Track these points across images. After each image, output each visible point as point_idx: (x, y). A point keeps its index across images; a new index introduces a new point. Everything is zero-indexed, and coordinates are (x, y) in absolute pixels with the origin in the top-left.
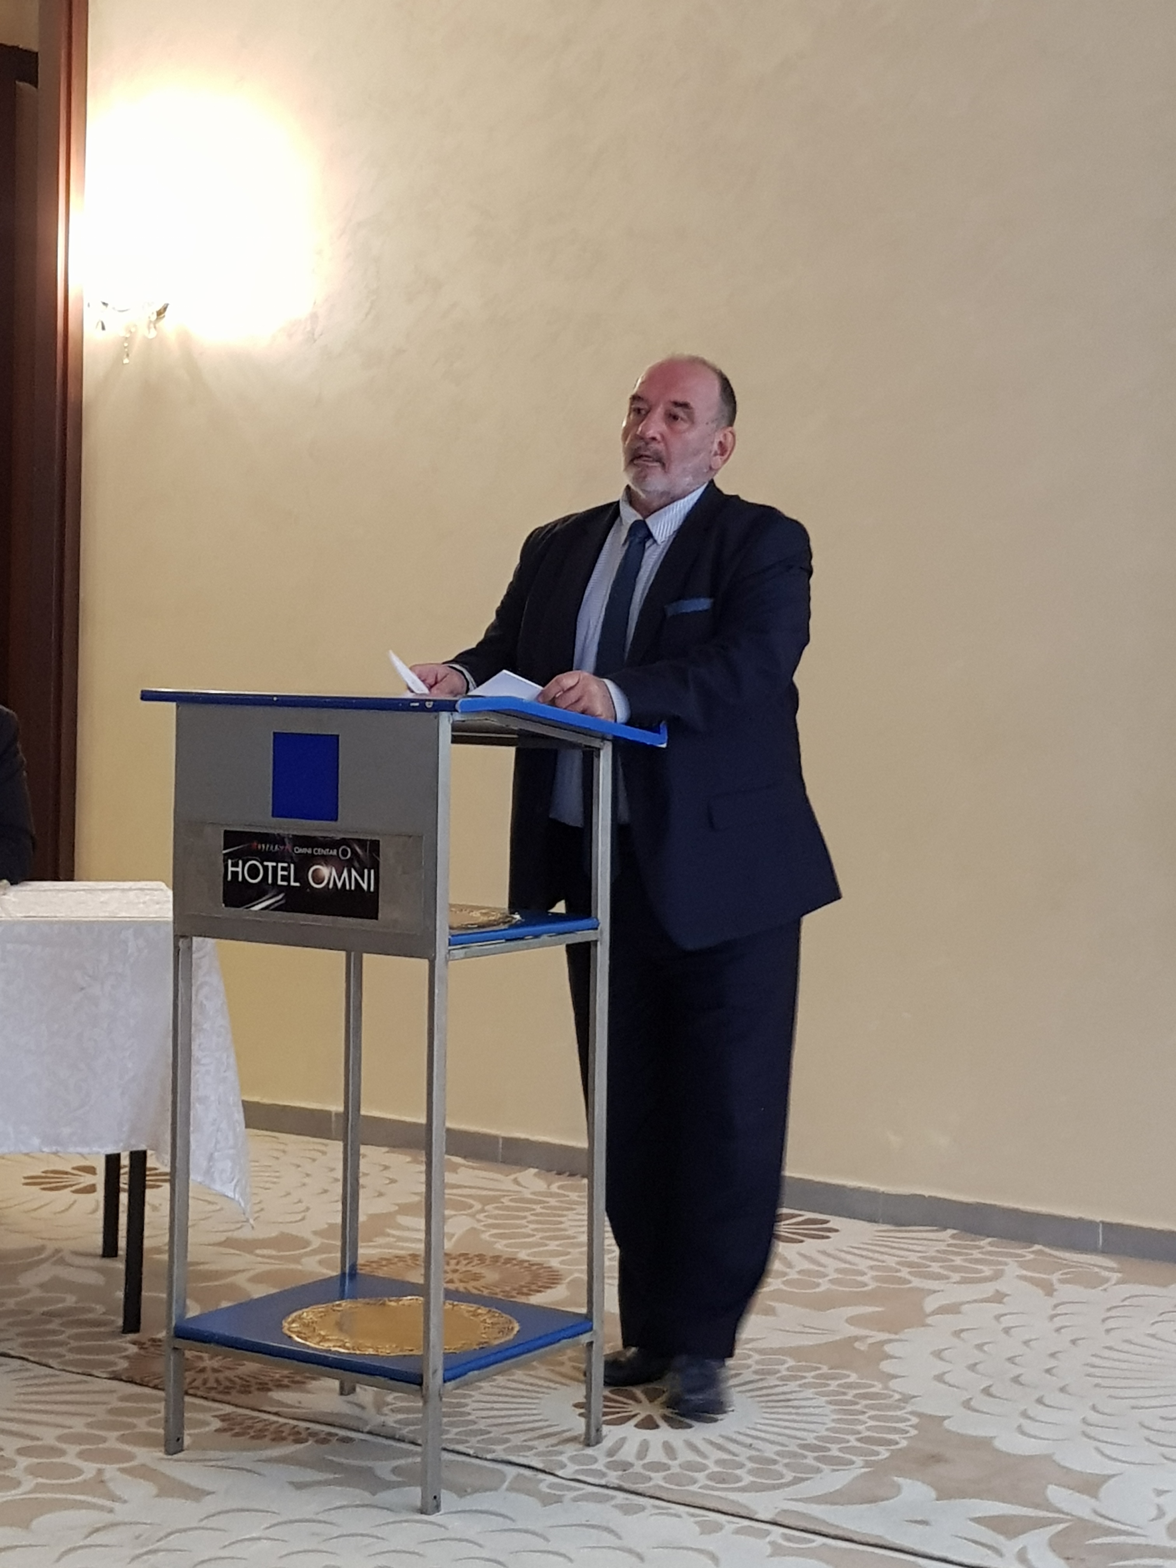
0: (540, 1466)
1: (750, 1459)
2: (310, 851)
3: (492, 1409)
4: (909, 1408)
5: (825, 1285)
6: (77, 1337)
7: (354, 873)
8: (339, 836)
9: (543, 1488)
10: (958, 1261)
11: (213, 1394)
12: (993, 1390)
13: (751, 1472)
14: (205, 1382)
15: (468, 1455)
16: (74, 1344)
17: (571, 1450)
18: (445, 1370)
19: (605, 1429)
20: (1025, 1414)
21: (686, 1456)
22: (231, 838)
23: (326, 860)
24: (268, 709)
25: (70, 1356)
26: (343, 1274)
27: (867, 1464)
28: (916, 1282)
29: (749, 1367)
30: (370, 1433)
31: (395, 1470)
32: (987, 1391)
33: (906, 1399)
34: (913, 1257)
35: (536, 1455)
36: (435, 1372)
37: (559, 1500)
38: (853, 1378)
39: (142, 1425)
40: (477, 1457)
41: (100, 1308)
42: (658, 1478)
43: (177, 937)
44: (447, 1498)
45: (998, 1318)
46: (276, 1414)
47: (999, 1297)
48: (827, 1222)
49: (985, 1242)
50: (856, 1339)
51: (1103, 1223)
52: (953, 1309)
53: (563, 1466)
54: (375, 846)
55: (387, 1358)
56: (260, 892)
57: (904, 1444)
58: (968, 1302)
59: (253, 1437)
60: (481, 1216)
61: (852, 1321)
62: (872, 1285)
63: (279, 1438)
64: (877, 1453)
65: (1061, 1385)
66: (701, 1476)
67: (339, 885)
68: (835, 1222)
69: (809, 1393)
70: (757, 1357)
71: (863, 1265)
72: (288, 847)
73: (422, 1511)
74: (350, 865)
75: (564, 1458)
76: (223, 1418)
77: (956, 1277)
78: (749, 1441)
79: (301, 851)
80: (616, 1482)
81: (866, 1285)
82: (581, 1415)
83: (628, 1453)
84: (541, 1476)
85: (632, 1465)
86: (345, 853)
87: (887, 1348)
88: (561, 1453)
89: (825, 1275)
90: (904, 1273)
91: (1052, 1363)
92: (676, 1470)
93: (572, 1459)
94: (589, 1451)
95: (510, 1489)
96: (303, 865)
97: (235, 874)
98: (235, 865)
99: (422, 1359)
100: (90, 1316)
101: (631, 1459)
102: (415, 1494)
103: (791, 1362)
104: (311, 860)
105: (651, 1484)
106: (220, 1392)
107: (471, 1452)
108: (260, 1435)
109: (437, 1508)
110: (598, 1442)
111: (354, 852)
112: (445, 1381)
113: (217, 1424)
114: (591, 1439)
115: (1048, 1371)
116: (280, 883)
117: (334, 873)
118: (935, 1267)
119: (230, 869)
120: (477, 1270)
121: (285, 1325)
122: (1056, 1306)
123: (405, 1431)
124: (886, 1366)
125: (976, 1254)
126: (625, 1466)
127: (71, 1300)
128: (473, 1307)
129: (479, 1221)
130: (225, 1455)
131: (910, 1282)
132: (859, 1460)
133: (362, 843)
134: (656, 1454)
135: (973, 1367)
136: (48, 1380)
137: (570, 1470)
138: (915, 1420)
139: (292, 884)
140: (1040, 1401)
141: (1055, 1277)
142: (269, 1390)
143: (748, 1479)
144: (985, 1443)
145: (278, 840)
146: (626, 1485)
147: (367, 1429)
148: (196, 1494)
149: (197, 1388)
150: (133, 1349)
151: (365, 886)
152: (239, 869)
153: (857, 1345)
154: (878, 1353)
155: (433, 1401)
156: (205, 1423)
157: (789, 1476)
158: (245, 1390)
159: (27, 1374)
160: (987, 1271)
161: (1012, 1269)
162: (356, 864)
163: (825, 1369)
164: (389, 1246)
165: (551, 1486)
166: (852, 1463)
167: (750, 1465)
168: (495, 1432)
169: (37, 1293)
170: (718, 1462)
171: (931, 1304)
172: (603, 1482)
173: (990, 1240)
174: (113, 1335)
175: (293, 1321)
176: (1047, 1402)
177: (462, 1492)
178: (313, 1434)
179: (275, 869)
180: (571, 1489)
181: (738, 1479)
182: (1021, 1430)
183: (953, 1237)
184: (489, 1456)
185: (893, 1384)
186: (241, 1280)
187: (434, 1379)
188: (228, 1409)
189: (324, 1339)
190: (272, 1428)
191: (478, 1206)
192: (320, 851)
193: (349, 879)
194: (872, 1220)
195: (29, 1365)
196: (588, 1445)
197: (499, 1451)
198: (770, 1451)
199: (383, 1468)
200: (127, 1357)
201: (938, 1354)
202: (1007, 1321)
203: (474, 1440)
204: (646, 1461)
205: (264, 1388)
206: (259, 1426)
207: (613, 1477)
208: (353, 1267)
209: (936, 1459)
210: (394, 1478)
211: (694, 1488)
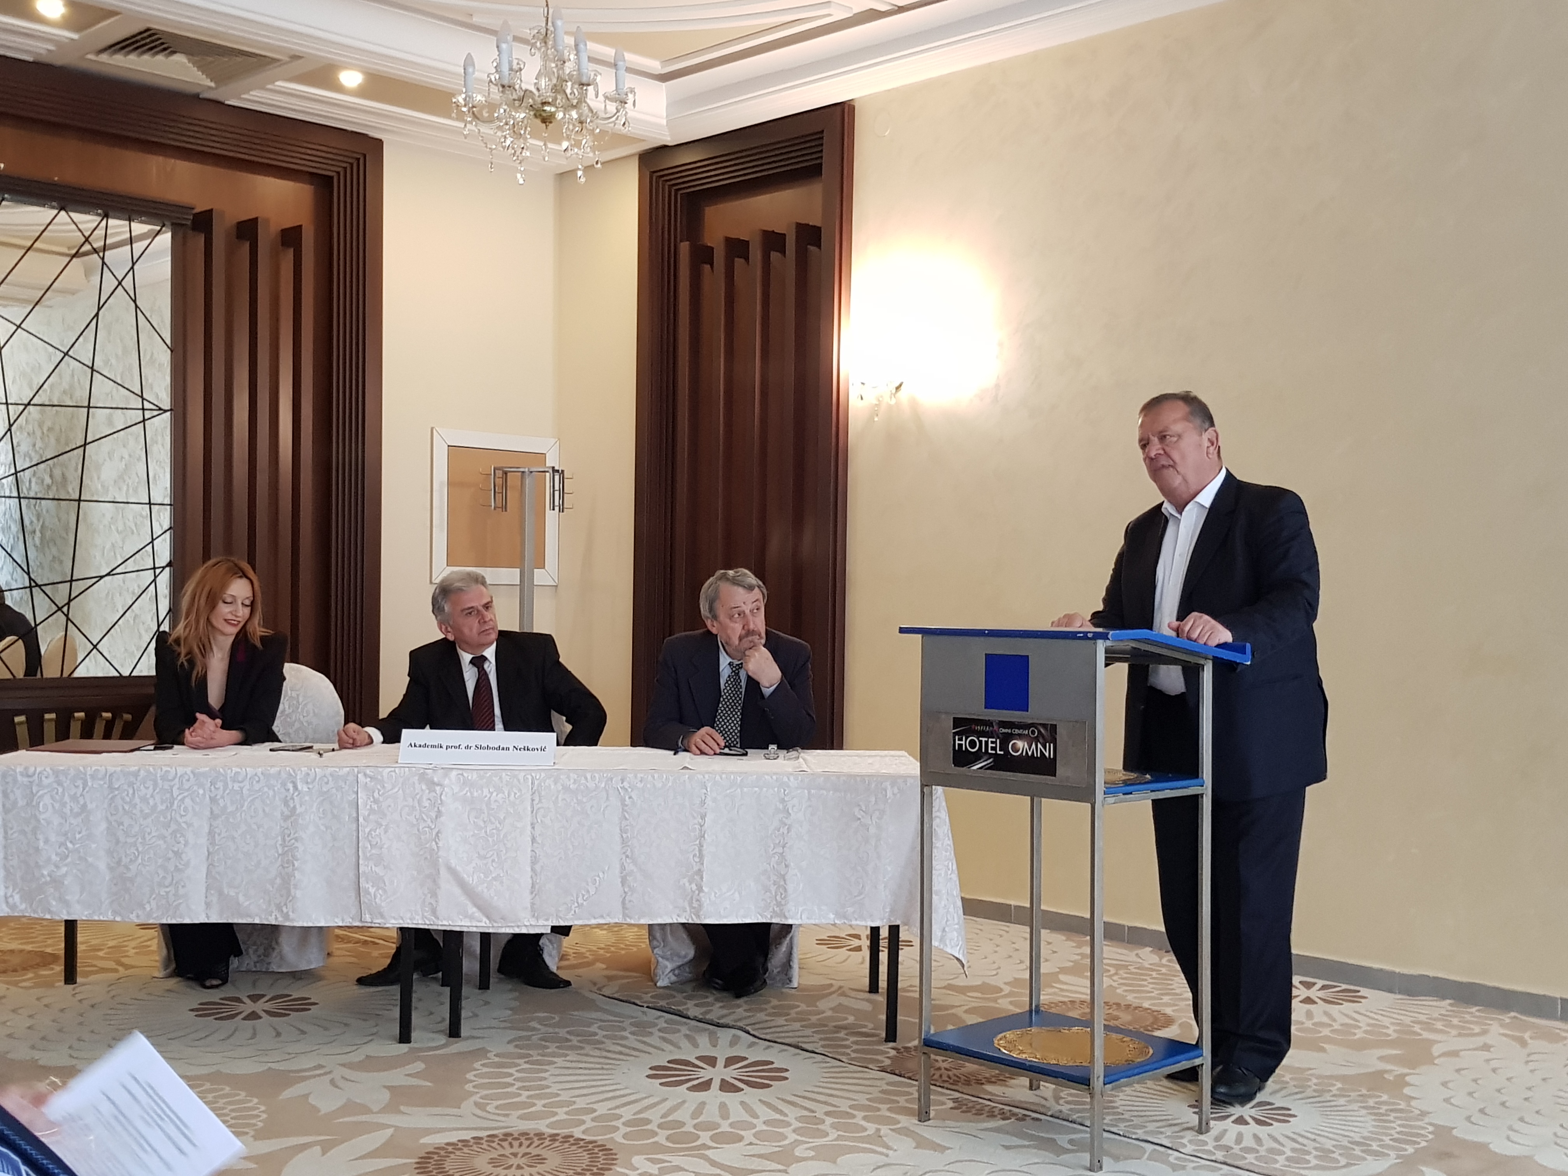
0: (1169, 1145)
1: (1316, 1149)
2: (1009, 731)
3: (1133, 1106)
4: (1427, 1120)
5: (1359, 1034)
6: (856, 1043)
7: (1039, 746)
8: (1030, 722)
9: (1171, 1159)
10: (1455, 1021)
11: (946, 1085)
12: (1487, 1111)
13: (1316, 1157)
14: (941, 1076)
15: (1119, 1135)
16: (855, 1047)
17: (1190, 1135)
18: (1105, 1077)
19: (1212, 1123)
20: (1511, 1128)
21: (1269, 1144)
22: (957, 722)
23: (1020, 737)
24: (982, 639)
25: (853, 1055)
26: (1031, 1011)
27: (1398, 1157)
28: (1426, 1035)
29: (1310, 1086)
30: (1051, 1116)
31: (1071, 1142)
32: (1482, 1111)
33: (1424, 1114)
34: (1422, 1018)
35: (1166, 1137)
36: (1098, 1077)
37: (1184, 1168)
38: (1385, 1098)
39: (902, 1100)
40: (1125, 1137)
41: (871, 1025)
42: (1250, 1158)
43: (923, 786)
44: (1106, 1161)
45: (1488, 1061)
46: (989, 1100)
47: (1486, 1047)
48: (1359, 991)
49: (1474, 1009)
50: (1386, 1071)
51: (1561, 999)
52: (1455, 1054)
53: (1185, 1146)
54: (1054, 728)
55: (1064, 1066)
56: (977, 757)
57: (1424, 1144)
58: (1465, 1050)
59: (976, 1114)
60: (1115, 978)
61: (1381, 1058)
62: (1394, 1036)
63: (992, 1115)
64: (1406, 1150)
65: (1537, 1109)
66: (1281, 1159)
67: (1030, 753)
68: (1364, 992)
69: (1355, 1106)
70: (1315, 1081)
71: (1386, 1021)
72: (996, 727)
73: (1091, 1169)
74: (1037, 740)
75: (1185, 1141)
76: (955, 1100)
77: (1454, 1032)
78: (1313, 1137)
79: (1004, 731)
80: (1221, 1159)
81: (1389, 1035)
82: (1195, 1113)
83: (1229, 1139)
84: (1170, 1152)
85: (1232, 1148)
86: (1033, 732)
87: (1407, 1078)
88: (1182, 1137)
89: (1360, 1027)
90: (1417, 1028)
91: (1529, 1094)
92: (1263, 1153)
93: (1190, 1142)
94: (1201, 1137)
95: (1149, 1159)
96: (1005, 740)
97: (960, 745)
98: (960, 739)
99: (1089, 1069)
100: (864, 1030)
101: (1232, 1145)
102: (1086, 1158)
103: (1339, 1085)
104: (1010, 737)
105: (1247, 1161)
106: (951, 1084)
107: (1121, 1133)
108: (979, 1113)
109: (1101, 1168)
110: (1207, 1131)
111: (1039, 732)
112: (1105, 1084)
113: (951, 1104)
114: (1202, 1129)
115: (1526, 1099)
116: (990, 751)
117: (1026, 746)
118: (1439, 1025)
119: (957, 742)
120: (1115, 1013)
121: (996, 1042)
122: (1529, 1055)
123: (1075, 1117)
124: (1407, 1091)
125: (1467, 1017)
126: (1228, 1149)
127: (851, 1019)
128: (1120, 1036)
129: (1114, 981)
130: (959, 1124)
131: (1420, 1035)
132: (1393, 1154)
133: (1044, 726)
134: (1248, 1142)
135: (1470, 1094)
136: (841, 1069)
137: (1189, 1149)
138: (1431, 1129)
139: (999, 752)
140: (1521, 1119)
141: (1527, 1036)
142: (983, 1084)
143: (1314, 1162)
144: (1482, 1147)
145: (989, 723)
146: (1229, 1161)
147: (1049, 1113)
148: (942, 1149)
149: (936, 1080)
150: (893, 1053)
151: (1047, 754)
152: (963, 742)
153: (1386, 1076)
154: (1401, 1082)
155: (1097, 1096)
156: (943, 1104)
157: (1343, 1161)
158: (968, 1083)
159: (828, 1065)
160: (1477, 1029)
161: (1495, 1028)
162: (1041, 740)
163: (1364, 1092)
164: (1055, 994)
165: (1177, 1159)
166: (1389, 1155)
167: (1315, 1153)
168: (1136, 1121)
169: (829, 1013)
170: (1293, 1150)
171: (1436, 1050)
172: (1213, 1158)
173: (1477, 1008)
174: (879, 1043)
175: (1001, 1039)
176: (1526, 1120)
177: (1117, 1158)
178: (1014, 1115)
179: (987, 742)
180: (1193, 1161)
181: (1308, 1162)
182: (1508, 1138)
183: (1451, 1005)
184: (1134, 1137)
185: (1414, 1103)
186: (959, 1012)
187: (1098, 1082)
188: (957, 1095)
189: (1022, 1052)
190: (987, 1109)
191: (1113, 971)
192: (1017, 731)
193: (1036, 750)
194: (1391, 991)
195: (828, 1059)
196: (1201, 1133)
197: (1140, 1134)
198: (1329, 1144)
199: (1063, 1140)
200: (888, 1057)
201: (1445, 1084)
202: (1494, 1064)
203: (1122, 1125)
204: (1242, 1146)
205: (979, 1083)
206: (978, 1107)
207: (1219, 1155)
208: (1037, 1006)
209: (1448, 1155)
210: (1070, 1147)
211: (1277, 1166)
